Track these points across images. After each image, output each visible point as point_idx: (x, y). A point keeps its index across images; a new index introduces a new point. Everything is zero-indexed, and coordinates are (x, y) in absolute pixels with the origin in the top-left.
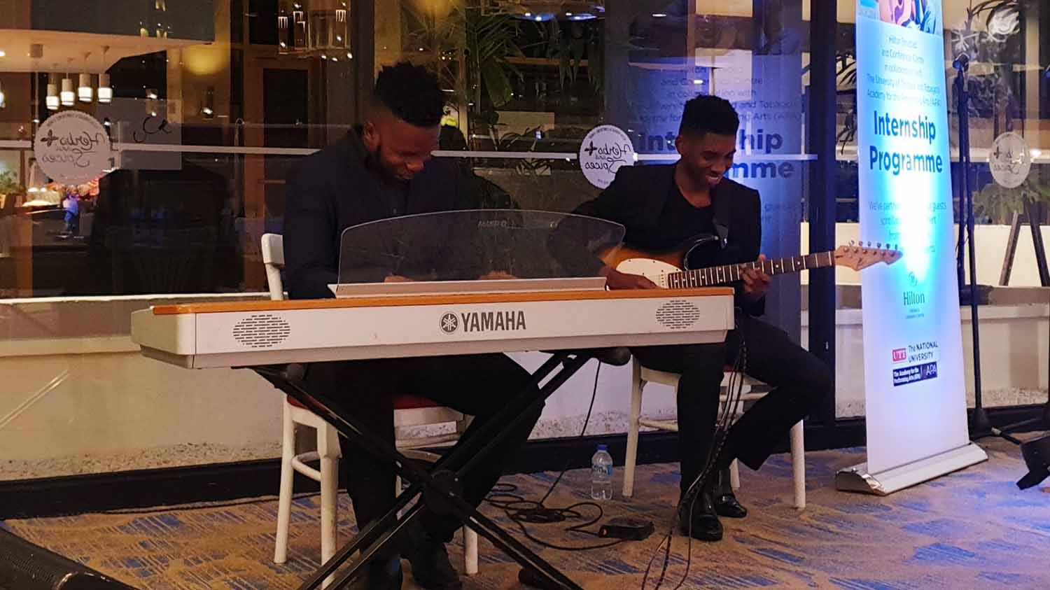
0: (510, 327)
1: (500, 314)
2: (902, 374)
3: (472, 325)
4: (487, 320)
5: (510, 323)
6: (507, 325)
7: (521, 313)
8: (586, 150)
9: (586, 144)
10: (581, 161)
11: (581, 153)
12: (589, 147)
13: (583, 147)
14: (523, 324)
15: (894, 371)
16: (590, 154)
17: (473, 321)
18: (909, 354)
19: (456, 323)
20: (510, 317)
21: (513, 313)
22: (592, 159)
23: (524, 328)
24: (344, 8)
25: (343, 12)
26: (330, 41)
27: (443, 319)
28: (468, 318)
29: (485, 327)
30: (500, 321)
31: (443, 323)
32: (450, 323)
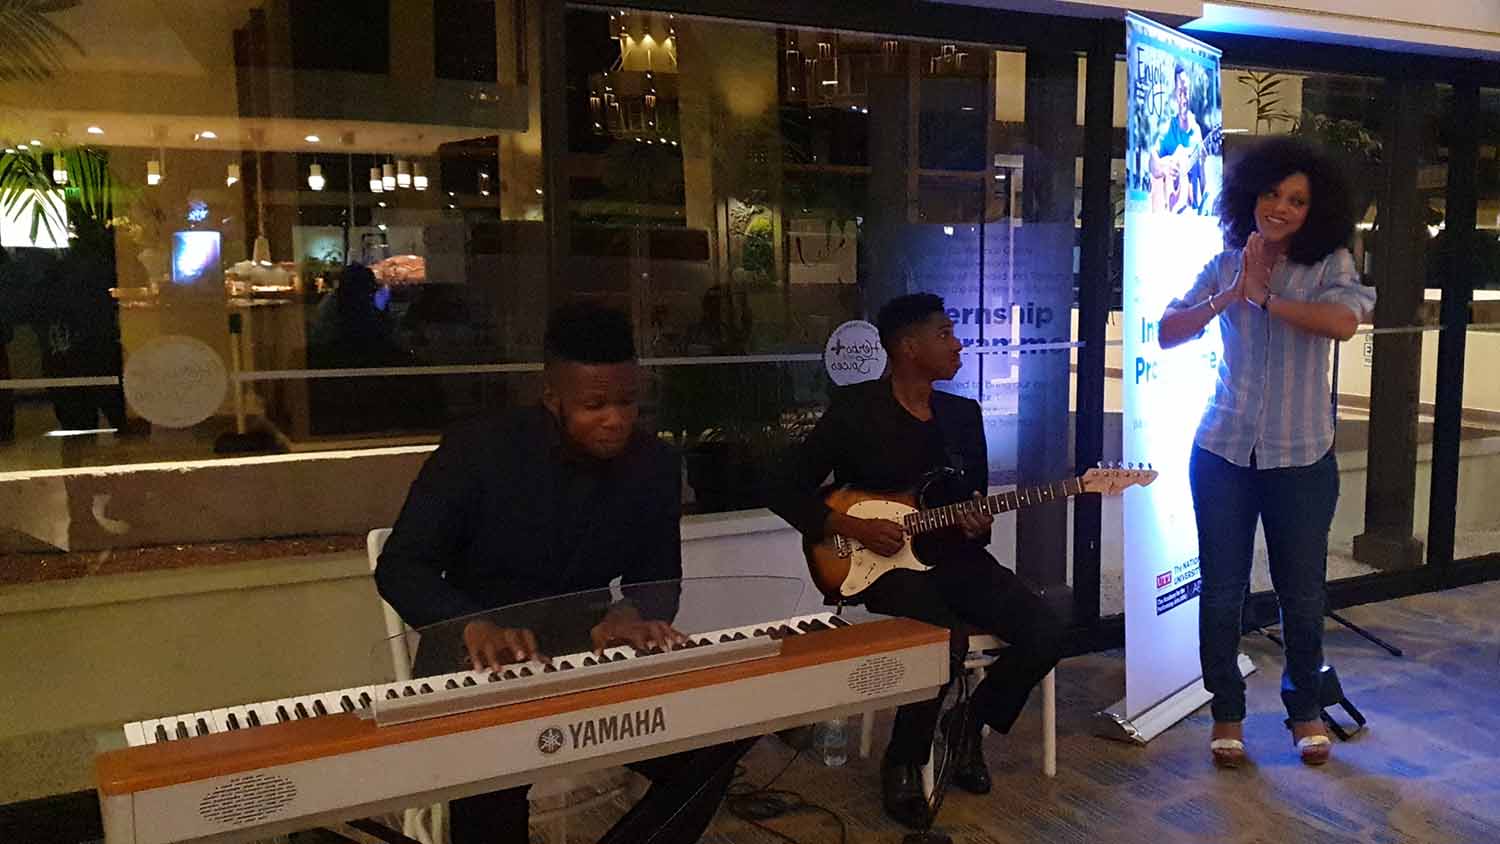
0: (643, 731)
1: (627, 716)
2: (1166, 600)
3: (586, 738)
4: (609, 727)
5: (643, 727)
6: (638, 728)
7: (659, 711)
8: (833, 349)
9: (832, 343)
10: (827, 362)
11: (826, 354)
12: (835, 345)
13: (829, 347)
14: (662, 722)
15: (1158, 598)
16: (837, 353)
17: (586, 732)
18: (1175, 576)
19: (561, 740)
20: (642, 718)
21: (647, 712)
22: (838, 359)
23: (663, 728)
24: (653, 94)
25: (653, 98)
26: (643, 125)
27: (541, 738)
28: (579, 729)
29: (605, 736)
30: (627, 726)
31: (541, 742)
32: (551, 741)
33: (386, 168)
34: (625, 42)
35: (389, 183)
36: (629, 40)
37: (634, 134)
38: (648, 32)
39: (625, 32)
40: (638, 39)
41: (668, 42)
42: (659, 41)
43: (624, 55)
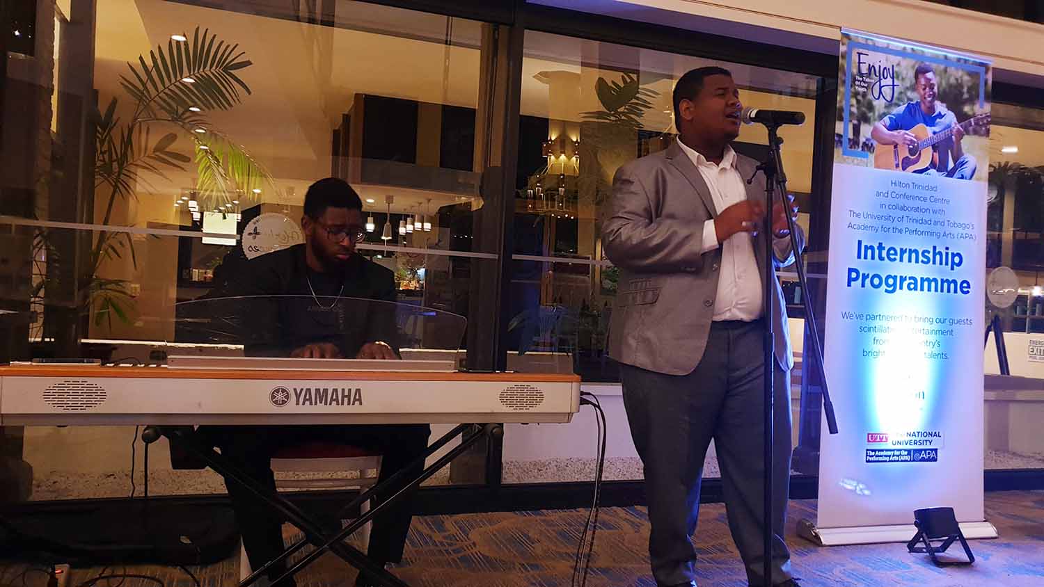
0: (346, 402)
1: (335, 390)
3: (305, 400)
5: (346, 399)
6: (343, 400)
7: (358, 391)
14: (360, 400)
17: (305, 396)
19: (287, 397)
20: (346, 393)
21: (350, 390)
23: (361, 404)
24: (563, 187)
25: (563, 189)
26: (556, 205)
27: (273, 393)
28: (301, 393)
29: (318, 402)
30: (334, 397)
31: (273, 397)
32: (280, 396)
33: (409, 220)
34: (550, 159)
35: (410, 228)
36: (553, 157)
37: (551, 211)
38: (564, 153)
39: (550, 153)
40: (557, 158)
41: (574, 159)
42: (569, 158)
43: (549, 166)
